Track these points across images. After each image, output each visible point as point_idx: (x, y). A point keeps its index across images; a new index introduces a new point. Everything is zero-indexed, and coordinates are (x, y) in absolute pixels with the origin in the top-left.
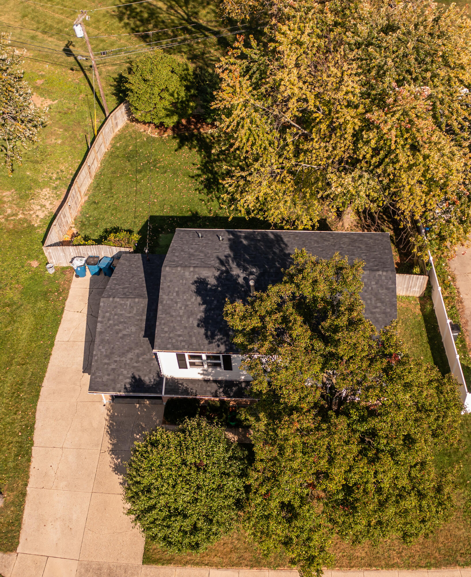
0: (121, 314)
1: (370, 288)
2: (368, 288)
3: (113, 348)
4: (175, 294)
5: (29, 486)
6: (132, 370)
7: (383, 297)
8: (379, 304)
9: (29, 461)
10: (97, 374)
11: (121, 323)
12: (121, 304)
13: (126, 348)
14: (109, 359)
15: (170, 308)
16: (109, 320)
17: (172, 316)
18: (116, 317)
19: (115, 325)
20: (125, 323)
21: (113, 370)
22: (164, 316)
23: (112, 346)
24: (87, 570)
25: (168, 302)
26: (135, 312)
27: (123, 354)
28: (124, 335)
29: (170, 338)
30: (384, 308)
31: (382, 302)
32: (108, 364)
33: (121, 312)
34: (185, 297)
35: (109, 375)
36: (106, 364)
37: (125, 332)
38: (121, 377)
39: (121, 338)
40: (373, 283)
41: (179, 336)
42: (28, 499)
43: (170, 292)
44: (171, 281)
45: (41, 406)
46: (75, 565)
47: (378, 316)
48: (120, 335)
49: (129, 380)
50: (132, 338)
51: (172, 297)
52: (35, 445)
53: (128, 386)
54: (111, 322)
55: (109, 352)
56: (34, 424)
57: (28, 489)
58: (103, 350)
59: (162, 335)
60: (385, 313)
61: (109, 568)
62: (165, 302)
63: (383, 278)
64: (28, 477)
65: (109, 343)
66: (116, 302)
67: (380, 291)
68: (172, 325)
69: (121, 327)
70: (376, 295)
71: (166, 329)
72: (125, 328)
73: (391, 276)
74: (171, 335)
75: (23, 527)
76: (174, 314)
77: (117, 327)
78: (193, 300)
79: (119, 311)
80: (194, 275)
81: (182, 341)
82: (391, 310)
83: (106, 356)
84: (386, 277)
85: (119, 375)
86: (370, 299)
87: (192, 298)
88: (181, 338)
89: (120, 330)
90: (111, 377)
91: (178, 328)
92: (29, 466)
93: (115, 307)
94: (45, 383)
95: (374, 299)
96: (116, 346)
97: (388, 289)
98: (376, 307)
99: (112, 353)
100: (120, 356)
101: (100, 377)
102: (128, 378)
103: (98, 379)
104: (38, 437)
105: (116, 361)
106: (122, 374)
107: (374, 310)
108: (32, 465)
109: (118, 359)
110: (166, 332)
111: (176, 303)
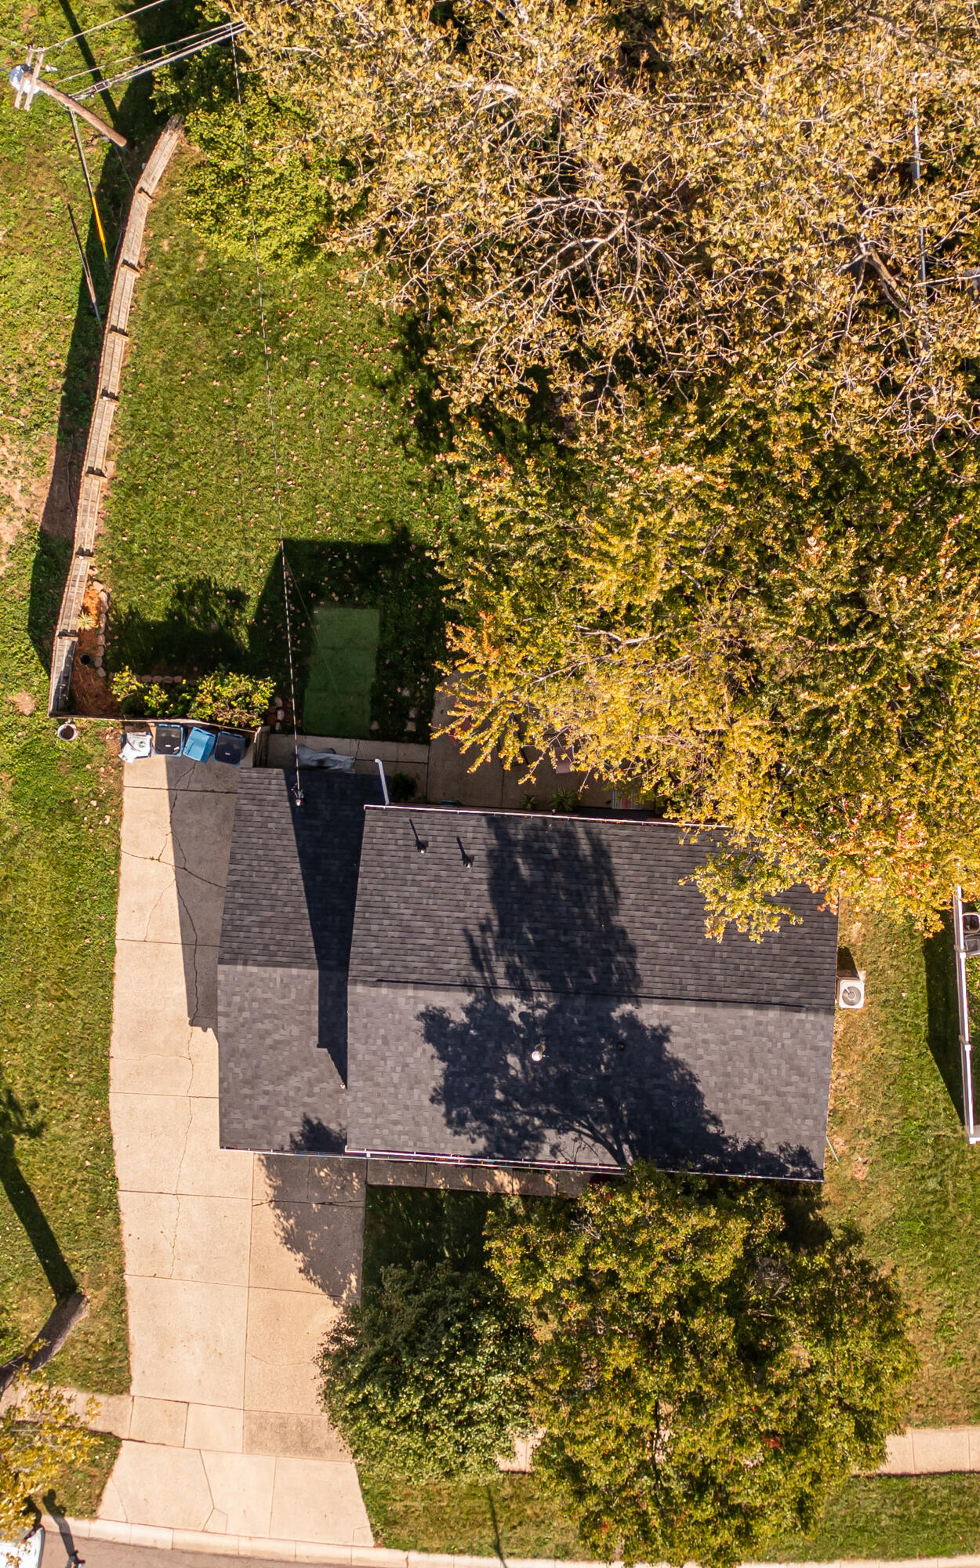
0: (265, 1000)
1: (779, 1045)
2: (775, 1045)
3: (257, 1067)
4: (379, 1042)
5: (127, 1271)
6: (302, 1110)
7: (804, 1064)
8: (795, 1078)
9: (117, 1222)
10: (232, 1116)
11: (267, 1016)
12: (262, 980)
13: (284, 1067)
14: (252, 1088)
15: (372, 1068)
16: (241, 1010)
17: (377, 1085)
18: (255, 1005)
19: (254, 1021)
20: (276, 1017)
21: (264, 1108)
22: (361, 1083)
23: (255, 1062)
24: (261, 1427)
25: (367, 1057)
26: (293, 996)
27: (280, 1078)
28: (278, 1042)
29: (377, 1126)
30: (803, 1085)
31: (801, 1075)
32: (251, 1097)
33: (265, 996)
34: (401, 1049)
35: (256, 1117)
36: (246, 1096)
37: (277, 1037)
38: (280, 1123)
39: (271, 1047)
40: (786, 1035)
41: (396, 1123)
42: (132, 1297)
43: (368, 1037)
44: (369, 1015)
45: (117, 1102)
46: (239, 1419)
47: (790, 1100)
48: (268, 1041)
49: (296, 1129)
50: (295, 1049)
51: (374, 1048)
52: (121, 1187)
53: (298, 1138)
54: (246, 1014)
55: (249, 1073)
56: (111, 1140)
57: (126, 1277)
58: (237, 1070)
59: (361, 1121)
60: (805, 1095)
61: (300, 1424)
62: (360, 1057)
63: (808, 1026)
64: (122, 1254)
65: (248, 1057)
66: (251, 974)
67: (799, 1052)
68: (378, 1100)
69: (267, 1025)
70: (790, 1059)
71: (368, 1110)
72: (276, 1029)
73: (825, 1023)
74: (379, 1121)
75: (131, 1349)
76: (381, 1080)
77: (259, 1026)
78: (418, 1053)
79: (259, 993)
80: (416, 1003)
81: (400, 1133)
82: (818, 1090)
83: (246, 1082)
84: (813, 1023)
85: (276, 1119)
86: (778, 1068)
87: (415, 1049)
88: (399, 1128)
89: (268, 1033)
90: (261, 1122)
91: (391, 1107)
92: (119, 1234)
93: (251, 985)
94: (115, 1049)
95: (784, 1067)
96: (263, 1063)
97: (815, 1048)
98: (789, 1084)
99: (256, 1077)
100: (273, 1083)
101: (240, 1122)
102: (295, 1124)
103: (236, 1125)
104: (124, 1167)
105: (266, 1093)
106: (281, 1116)
107: (784, 1089)
108: (126, 1228)
109: (270, 1088)
110: (368, 1115)
111: (384, 1059)
